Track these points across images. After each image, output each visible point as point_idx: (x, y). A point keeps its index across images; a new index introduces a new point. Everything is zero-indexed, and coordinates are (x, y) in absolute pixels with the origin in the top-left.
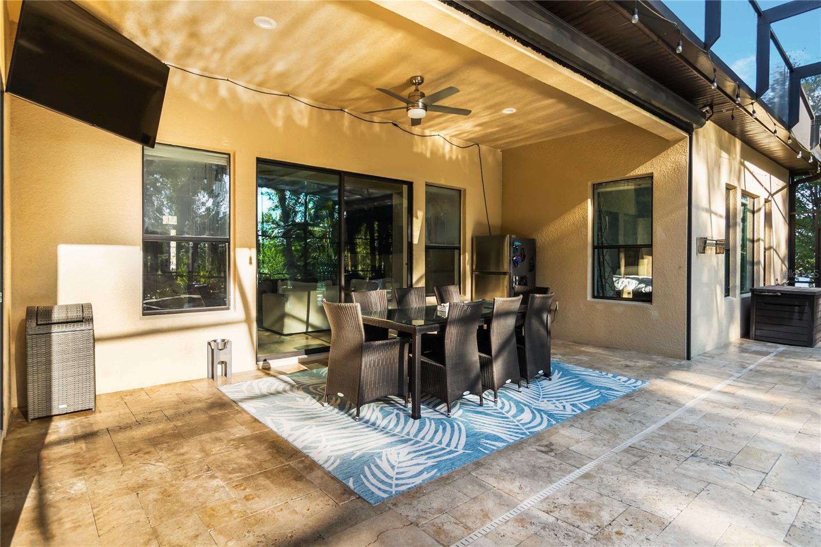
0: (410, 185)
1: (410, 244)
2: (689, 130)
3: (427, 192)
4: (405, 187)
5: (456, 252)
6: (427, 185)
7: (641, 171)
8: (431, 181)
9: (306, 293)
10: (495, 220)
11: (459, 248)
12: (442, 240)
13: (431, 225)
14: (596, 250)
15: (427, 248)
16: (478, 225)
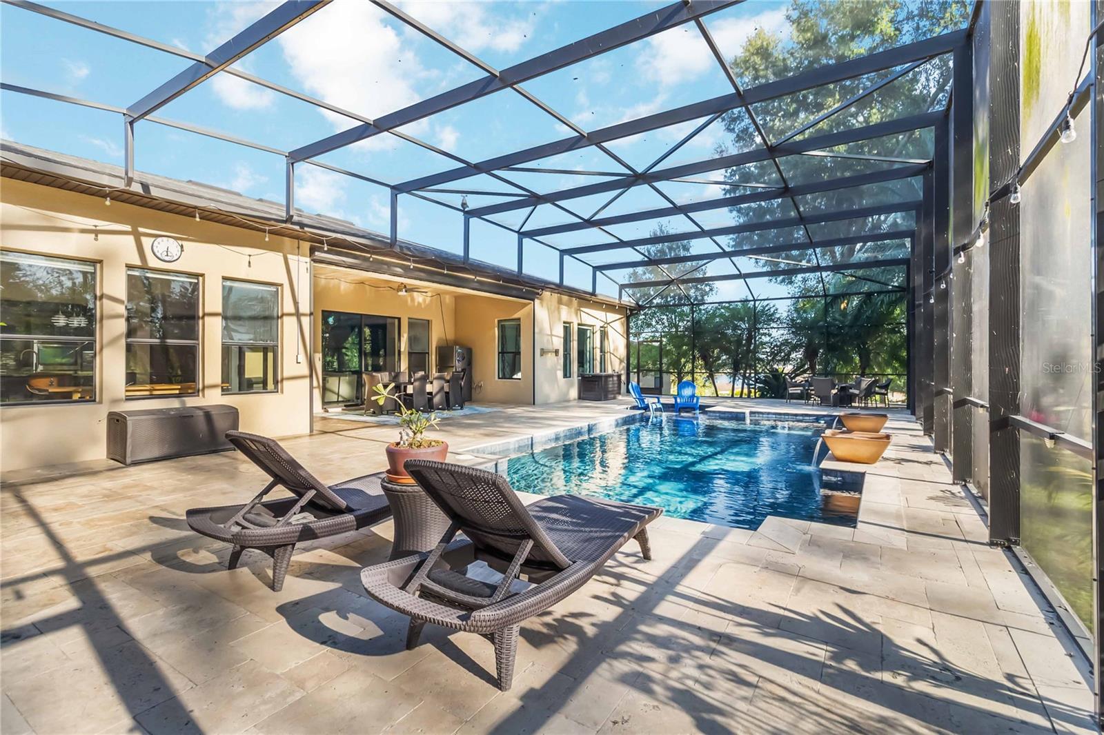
0: (399, 319)
1: (399, 352)
2: (533, 300)
3: (409, 322)
4: (396, 321)
5: (427, 355)
6: (409, 318)
7: (516, 316)
8: (411, 317)
9: (338, 378)
10: (451, 335)
11: (428, 353)
12: (417, 349)
13: (412, 340)
14: (500, 355)
15: (410, 354)
16: (440, 340)
